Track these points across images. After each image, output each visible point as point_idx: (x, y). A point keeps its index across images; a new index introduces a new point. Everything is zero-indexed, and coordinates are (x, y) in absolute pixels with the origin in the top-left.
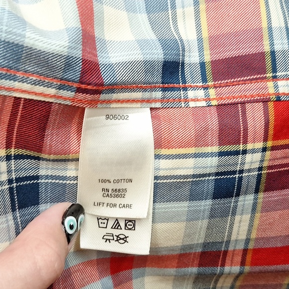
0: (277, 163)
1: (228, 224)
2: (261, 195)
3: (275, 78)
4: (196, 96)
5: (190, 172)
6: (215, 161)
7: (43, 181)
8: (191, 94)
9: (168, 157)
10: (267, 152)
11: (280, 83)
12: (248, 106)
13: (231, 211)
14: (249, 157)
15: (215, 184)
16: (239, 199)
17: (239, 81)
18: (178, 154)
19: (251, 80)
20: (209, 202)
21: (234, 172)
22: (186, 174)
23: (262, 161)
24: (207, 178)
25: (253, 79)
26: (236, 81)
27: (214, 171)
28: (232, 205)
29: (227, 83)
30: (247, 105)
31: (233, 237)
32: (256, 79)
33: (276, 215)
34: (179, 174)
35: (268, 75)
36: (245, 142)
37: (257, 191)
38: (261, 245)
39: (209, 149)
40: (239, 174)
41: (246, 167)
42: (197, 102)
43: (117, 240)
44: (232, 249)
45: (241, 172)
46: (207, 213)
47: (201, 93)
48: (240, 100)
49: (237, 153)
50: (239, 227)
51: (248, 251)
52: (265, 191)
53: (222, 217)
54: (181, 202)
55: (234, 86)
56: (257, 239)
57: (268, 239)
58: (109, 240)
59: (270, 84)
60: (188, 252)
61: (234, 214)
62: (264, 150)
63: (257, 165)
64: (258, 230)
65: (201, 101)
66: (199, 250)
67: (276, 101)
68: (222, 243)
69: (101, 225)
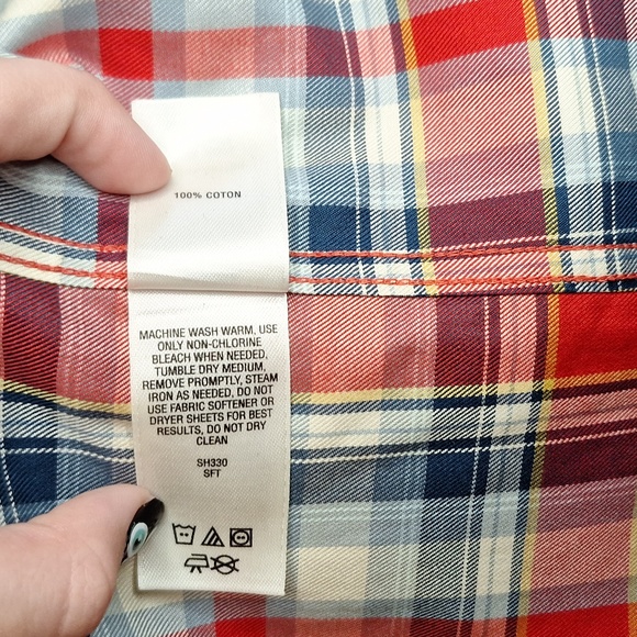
0: (567, 424)
1: (466, 557)
2: (535, 494)
3: (564, 243)
4: (394, 274)
5: (374, 440)
6: (426, 417)
7: (65, 450)
8: (381, 270)
9: (326, 410)
10: (544, 402)
11: (576, 255)
12: (504, 301)
13: (469, 526)
14: (501, 412)
15: (428, 465)
16: (486, 501)
17: (487, 248)
18: (346, 402)
19: (513, 246)
20: (417, 505)
21: (470, 442)
22: (364, 445)
23: (533, 421)
24: (410, 454)
25: (517, 245)
26: (481, 247)
27: (424, 438)
28: (470, 512)
29: (461, 250)
30: (502, 299)
31: (481, 590)
32: (524, 244)
33: (572, 536)
34: (350, 445)
35: (549, 237)
36: (493, 379)
37: (525, 485)
38: (546, 607)
39: (413, 393)
40: (482, 445)
41: (497, 432)
42: (396, 287)
43: (216, 568)
44: (483, 619)
45: (486, 441)
46: (415, 530)
47: (403, 270)
48: (486, 288)
49: (474, 402)
50: (492, 564)
51: (519, 623)
52: (544, 485)
53: (448, 538)
54: (356, 503)
55: (475, 258)
56: (534, 593)
57: (557, 592)
58: (199, 567)
59: (554, 257)
60: (382, 616)
61: (476, 533)
62: (537, 396)
63: (522, 429)
64: (535, 571)
65: (404, 284)
66: (407, 614)
67: (566, 292)
68: (455, 601)
69: (180, 539)
